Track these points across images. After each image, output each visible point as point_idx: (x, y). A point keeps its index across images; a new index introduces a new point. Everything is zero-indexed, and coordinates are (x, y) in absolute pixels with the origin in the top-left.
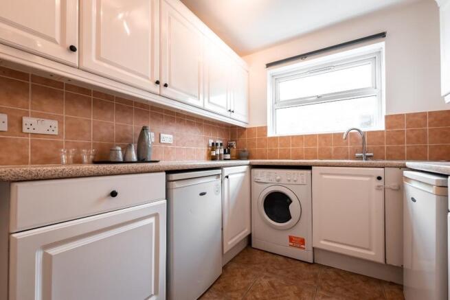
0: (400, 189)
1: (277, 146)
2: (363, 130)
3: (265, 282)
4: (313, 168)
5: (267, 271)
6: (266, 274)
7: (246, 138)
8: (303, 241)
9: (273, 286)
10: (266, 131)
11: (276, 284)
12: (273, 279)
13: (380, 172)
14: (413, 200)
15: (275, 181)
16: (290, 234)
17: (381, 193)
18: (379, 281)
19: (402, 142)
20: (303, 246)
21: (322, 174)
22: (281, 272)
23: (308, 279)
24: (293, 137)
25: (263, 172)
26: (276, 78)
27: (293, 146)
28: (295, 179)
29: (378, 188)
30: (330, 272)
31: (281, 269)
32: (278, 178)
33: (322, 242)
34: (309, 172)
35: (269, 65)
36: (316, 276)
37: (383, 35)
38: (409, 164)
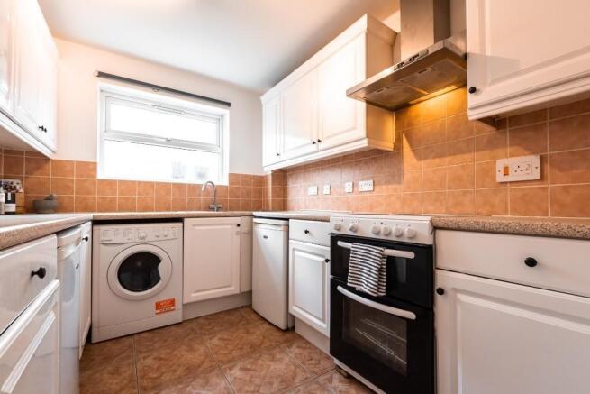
0: (250, 233)
1: (114, 193)
2: (216, 184)
3: (149, 361)
4: (186, 220)
5: (141, 352)
6: (141, 356)
7: (50, 175)
8: (172, 302)
9: (160, 359)
10: (95, 169)
11: (163, 356)
12: (155, 354)
13: (238, 220)
14: (265, 237)
15: (138, 240)
16: (157, 301)
17: (239, 237)
18: (236, 309)
19: (238, 197)
20: (172, 308)
21: (194, 225)
22: (157, 345)
23: (188, 335)
24: (140, 183)
25: (117, 230)
26: (108, 96)
27: (139, 194)
28: (165, 234)
29: (237, 233)
30: (201, 321)
31: (155, 342)
32: (142, 235)
33: (193, 295)
34: (180, 224)
35: (101, 74)
36: (193, 330)
37: (228, 104)
38: (256, 213)
